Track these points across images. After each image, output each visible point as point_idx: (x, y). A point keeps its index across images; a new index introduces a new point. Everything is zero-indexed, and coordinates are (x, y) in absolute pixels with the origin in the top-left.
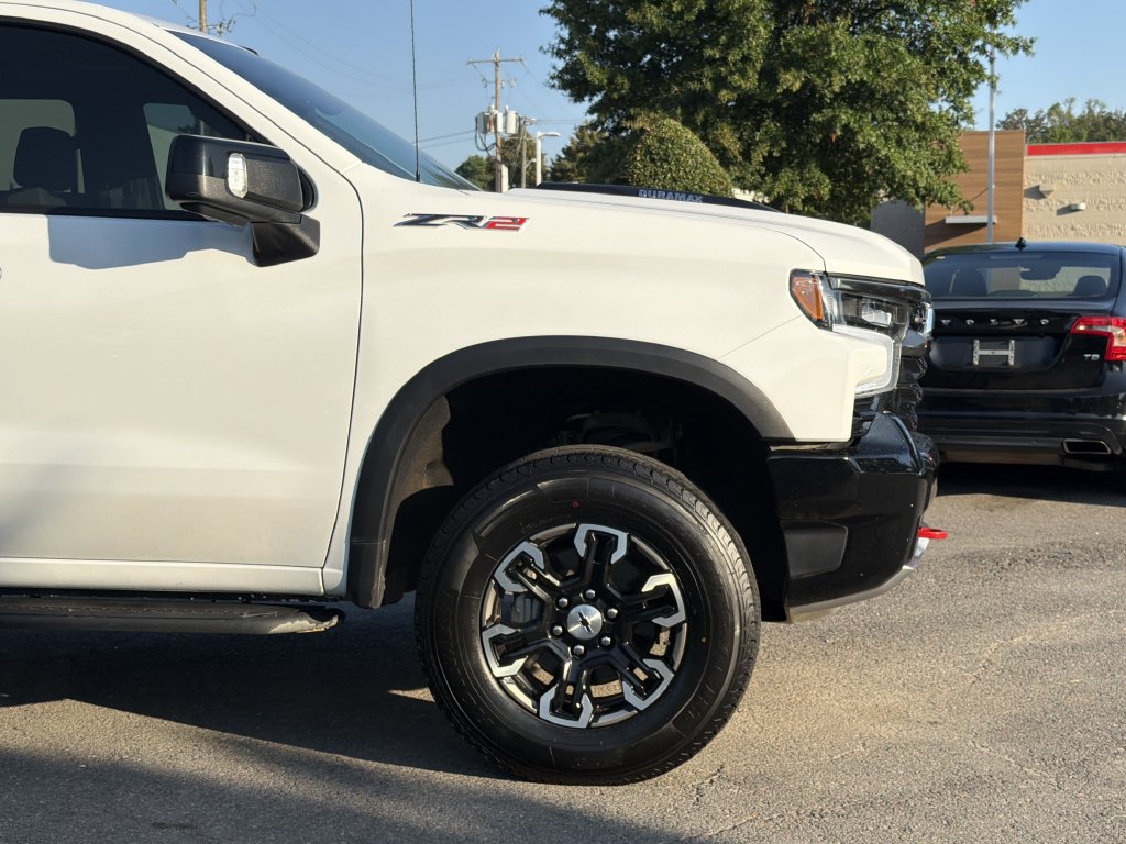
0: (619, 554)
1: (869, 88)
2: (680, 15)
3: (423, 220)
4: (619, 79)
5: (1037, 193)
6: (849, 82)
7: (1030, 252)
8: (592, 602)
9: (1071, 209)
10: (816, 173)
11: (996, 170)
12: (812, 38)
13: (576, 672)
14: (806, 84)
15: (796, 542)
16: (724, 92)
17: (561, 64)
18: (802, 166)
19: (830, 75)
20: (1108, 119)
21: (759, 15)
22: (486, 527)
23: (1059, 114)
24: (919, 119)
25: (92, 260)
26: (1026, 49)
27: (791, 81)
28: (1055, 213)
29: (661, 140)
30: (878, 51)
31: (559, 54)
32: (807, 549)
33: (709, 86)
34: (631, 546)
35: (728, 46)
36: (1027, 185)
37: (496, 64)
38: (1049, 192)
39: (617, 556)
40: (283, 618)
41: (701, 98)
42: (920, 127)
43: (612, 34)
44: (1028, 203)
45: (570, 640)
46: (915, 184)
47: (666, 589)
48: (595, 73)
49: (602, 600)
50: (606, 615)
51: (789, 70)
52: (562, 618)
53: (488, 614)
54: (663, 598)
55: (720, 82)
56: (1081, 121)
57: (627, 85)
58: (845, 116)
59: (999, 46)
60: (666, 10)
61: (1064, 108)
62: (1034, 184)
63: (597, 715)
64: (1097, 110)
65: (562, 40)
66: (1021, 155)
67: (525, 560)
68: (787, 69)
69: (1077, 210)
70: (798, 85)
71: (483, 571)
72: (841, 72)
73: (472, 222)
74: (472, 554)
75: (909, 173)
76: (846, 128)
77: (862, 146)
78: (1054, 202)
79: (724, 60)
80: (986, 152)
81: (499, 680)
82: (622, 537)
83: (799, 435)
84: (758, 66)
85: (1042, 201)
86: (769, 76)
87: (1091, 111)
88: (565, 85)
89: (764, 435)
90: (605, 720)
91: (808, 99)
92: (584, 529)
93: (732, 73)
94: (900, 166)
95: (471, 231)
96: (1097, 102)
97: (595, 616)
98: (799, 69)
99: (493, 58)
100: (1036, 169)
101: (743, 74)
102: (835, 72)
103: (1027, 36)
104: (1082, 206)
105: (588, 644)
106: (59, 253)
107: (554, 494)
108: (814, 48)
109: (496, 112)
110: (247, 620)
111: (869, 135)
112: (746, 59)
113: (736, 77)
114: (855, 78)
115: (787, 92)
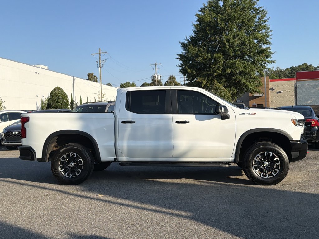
0: (271, 155)
1: (244, 72)
2: (206, 59)
3: (243, 114)
4: (194, 71)
5: (272, 89)
6: (240, 71)
7: (294, 108)
8: (267, 162)
9: (279, 92)
10: (234, 89)
11: (266, 85)
12: (232, 63)
13: (265, 171)
14: (232, 72)
15: (293, 153)
16: (215, 73)
17: (181, 68)
18: (230, 87)
19: (236, 70)
20: (281, 71)
21: (221, 58)
22: (253, 152)
23: (271, 70)
24: (253, 77)
25: (201, 120)
26: (274, 62)
27: (229, 71)
28: (276, 93)
29: (217, 87)
30: (245, 65)
31: (180, 66)
32: (294, 154)
33: (212, 72)
34: (272, 154)
35: (215, 65)
36: (270, 88)
37: (156, 65)
38: (275, 89)
39: (270, 156)
40: (225, 165)
41: (210, 75)
42: (254, 79)
43: (191, 62)
44: (270, 91)
45: (264, 167)
46: (253, 90)
47: (277, 160)
48: (189, 71)
49: (268, 161)
50: (269, 163)
51: (228, 69)
52: (263, 164)
53: (253, 163)
54: (277, 161)
55: (214, 72)
56: (275, 71)
57: (195, 73)
58: (239, 77)
59: (269, 62)
60: (203, 58)
61: (272, 69)
62: (271, 87)
63: (269, 176)
64: (279, 69)
65: (181, 64)
66: (269, 82)
67: (258, 157)
68: (227, 69)
69: (281, 92)
70: (230, 72)
71: (253, 158)
72: (238, 69)
73: (249, 114)
74: (251, 156)
75: (252, 88)
76: (240, 80)
77: (242, 83)
78: (276, 91)
79: (214, 67)
80: (264, 81)
81: (255, 172)
82: (271, 153)
83: (294, 140)
84: (222, 68)
85: (273, 91)
86: (224, 70)
87: (277, 69)
88: (182, 73)
89: (290, 140)
90: (270, 177)
91: (232, 74)
92: (266, 152)
93: (216, 70)
94: (250, 86)
95: (249, 115)
96: (279, 67)
97: (267, 163)
98: (230, 68)
99: (155, 64)
100: (272, 84)
101: (219, 70)
102: (237, 69)
103: (274, 60)
104: (282, 92)
105: (266, 167)
106: (197, 119)
107: (262, 148)
108: (233, 64)
109: (156, 75)
110: (221, 165)
111: (244, 81)
112: (219, 67)
113: (217, 71)
114: (241, 70)
115: (228, 73)
